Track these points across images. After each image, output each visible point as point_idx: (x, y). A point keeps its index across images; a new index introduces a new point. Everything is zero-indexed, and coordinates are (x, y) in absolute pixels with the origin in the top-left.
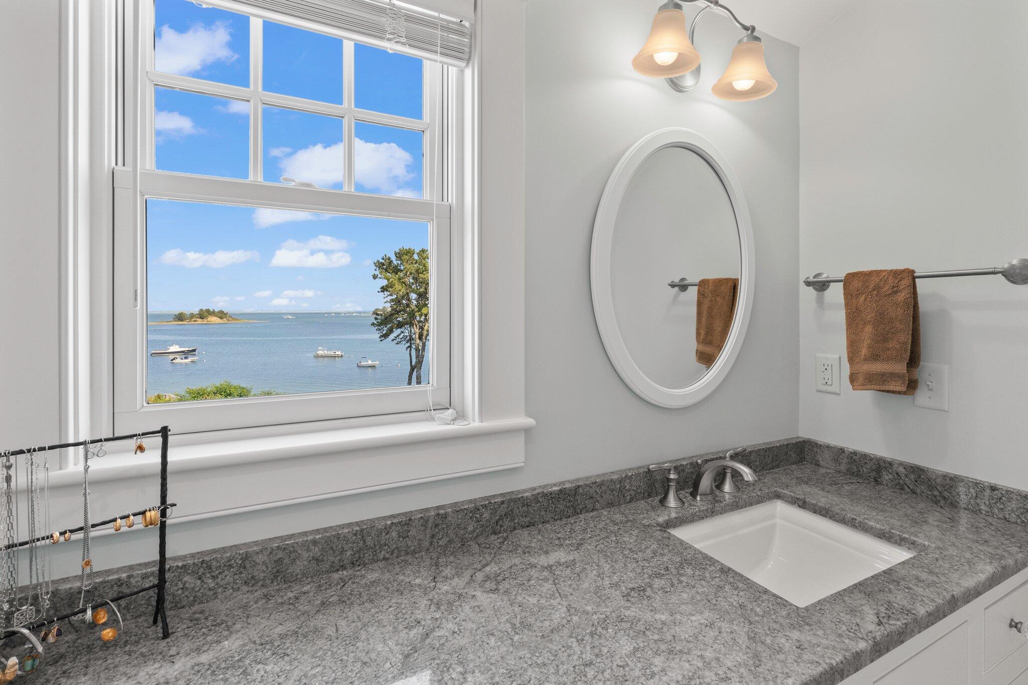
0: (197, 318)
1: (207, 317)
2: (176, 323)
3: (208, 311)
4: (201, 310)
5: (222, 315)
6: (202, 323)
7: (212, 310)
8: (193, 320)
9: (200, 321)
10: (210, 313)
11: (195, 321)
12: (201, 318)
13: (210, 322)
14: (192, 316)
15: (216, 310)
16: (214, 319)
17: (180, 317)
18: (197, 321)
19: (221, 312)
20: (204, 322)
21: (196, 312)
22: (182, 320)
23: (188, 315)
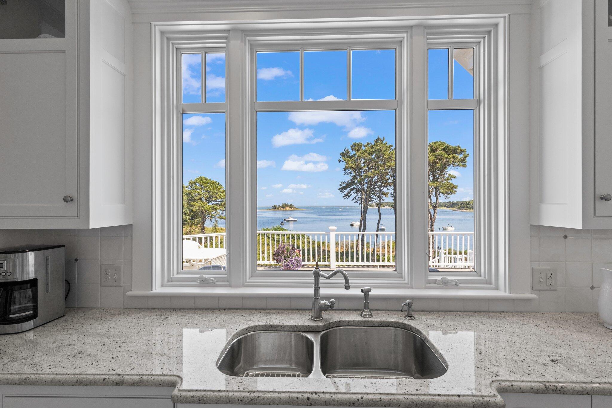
0: (281, 208)
1: (285, 207)
2: (273, 210)
3: (285, 204)
4: (283, 204)
5: (291, 206)
7: (287, 204)
9: (282, 209)
11: (280, 209)
12: (283, 208)
13: (286, 210)
14: (279, 207)
15: (289, 204)
16: (288, 208)
17: (275, 208)
19: (291, 205)
20: (284, 210)
21: (281, 205)
22: (275, 209)
23: (278, 206)
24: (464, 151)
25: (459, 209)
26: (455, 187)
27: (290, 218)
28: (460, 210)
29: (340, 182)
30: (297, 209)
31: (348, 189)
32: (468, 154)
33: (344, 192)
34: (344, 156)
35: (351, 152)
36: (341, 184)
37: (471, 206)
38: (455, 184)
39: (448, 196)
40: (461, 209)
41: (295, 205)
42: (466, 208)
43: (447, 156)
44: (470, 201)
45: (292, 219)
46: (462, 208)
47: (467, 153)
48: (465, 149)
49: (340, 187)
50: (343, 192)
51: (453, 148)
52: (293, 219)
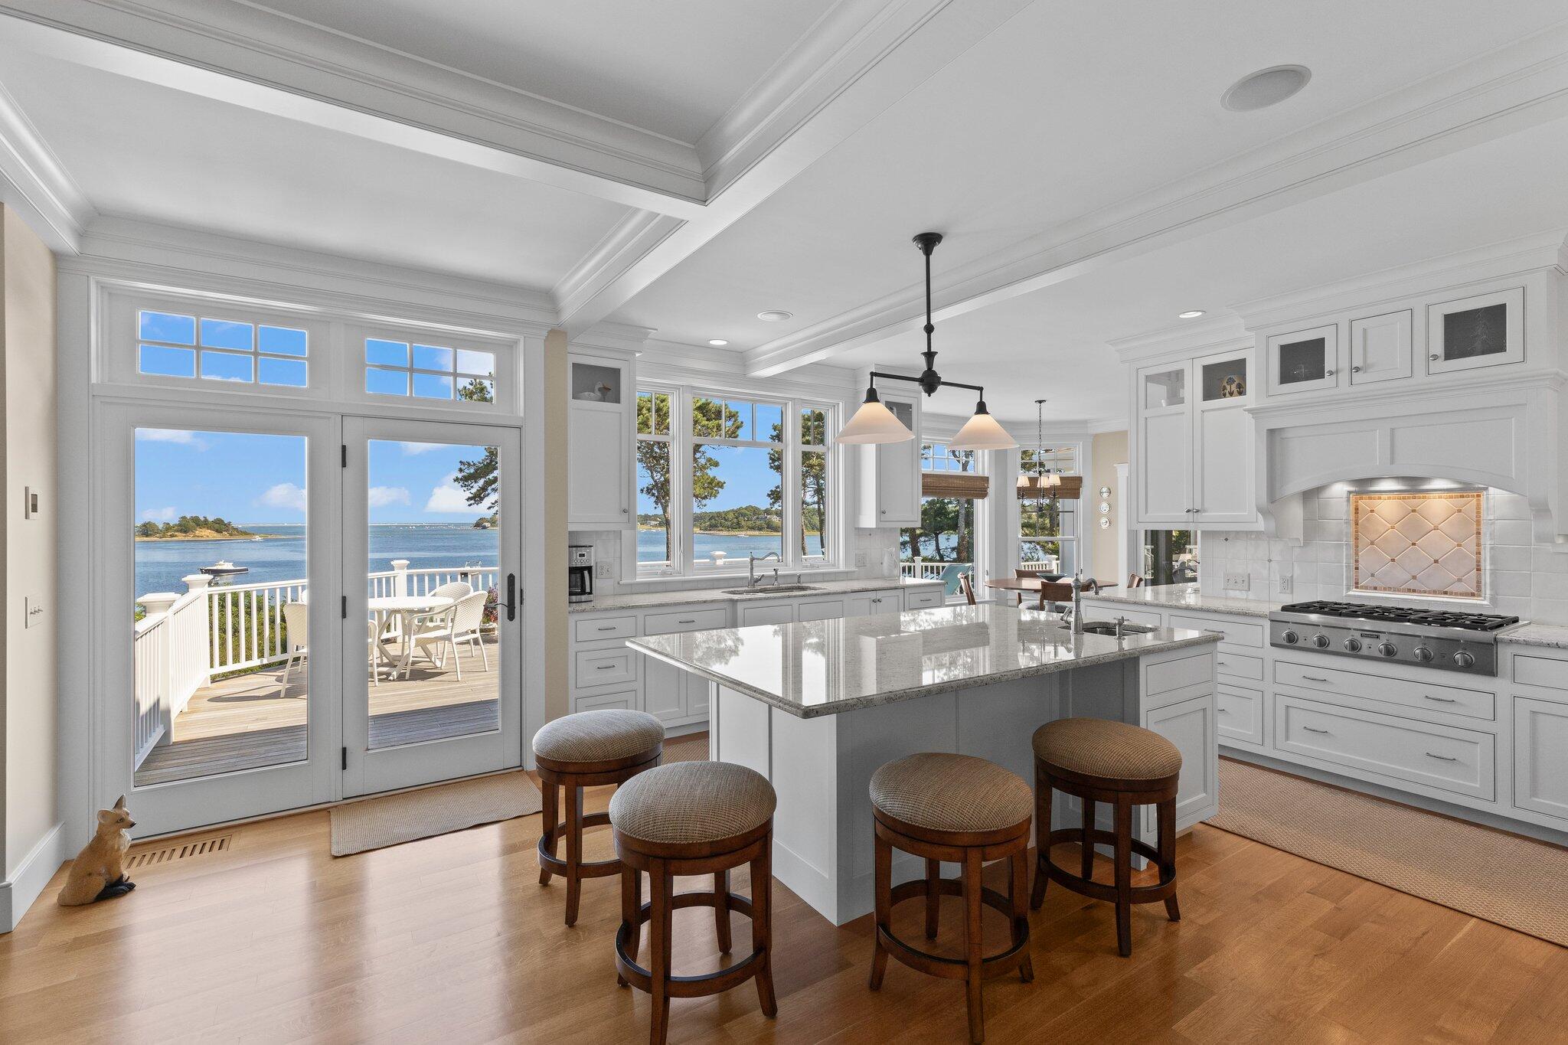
0: (178, 531)
1: (192, 530)
3: (195, 520)
4: (184, 518)
5: (220, 526)
6: (183, 539)
7: (202, 519)
8: (169, 534)
9: (181, 537)
10: (199, 523)
11: (172, 536)
12: (185, 532)
13: (200, 539)
14: (168, 528)
15: (211, 519)
16: (206, 533)
17: (148, 530)
18: (176, 536)
19: (219, 522)
20: (189, 538)
21: (174, 521)
22: (147, 536)
23: (161, 526)
24: (734, 415)
25: (706, 530)
26: (721, 485)
27: (222, 563)
28: (709, 532)
29: (461, 462)
30: (246, 533)
31: (481, 482)
32: (742, 423)
33: (472, 487)
34: (471, 398)
35: (488, 390)
36: (462, 467)
37: (729, 523)
38: (720, 479)
39: (704, 502)
40: (710, 530)
41: (237, 522)
42: (720, 528)
43: (707, 422)
44: (728, 512)
45: (229, 566)
46: (713, 527)
47: (740, 420)
48: (737, 412)
49: (460, 476)
50: (468, 487)
51: (716, 407)
52: (233, 568)
